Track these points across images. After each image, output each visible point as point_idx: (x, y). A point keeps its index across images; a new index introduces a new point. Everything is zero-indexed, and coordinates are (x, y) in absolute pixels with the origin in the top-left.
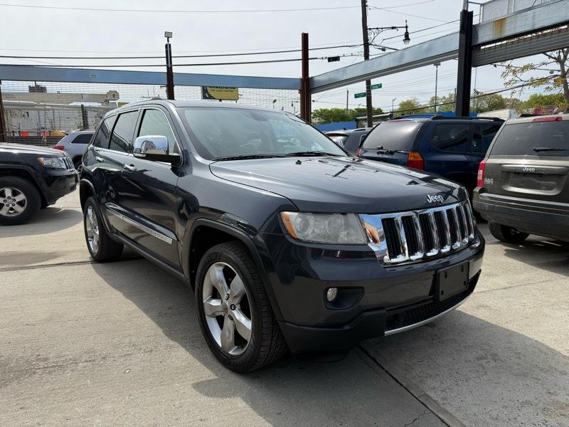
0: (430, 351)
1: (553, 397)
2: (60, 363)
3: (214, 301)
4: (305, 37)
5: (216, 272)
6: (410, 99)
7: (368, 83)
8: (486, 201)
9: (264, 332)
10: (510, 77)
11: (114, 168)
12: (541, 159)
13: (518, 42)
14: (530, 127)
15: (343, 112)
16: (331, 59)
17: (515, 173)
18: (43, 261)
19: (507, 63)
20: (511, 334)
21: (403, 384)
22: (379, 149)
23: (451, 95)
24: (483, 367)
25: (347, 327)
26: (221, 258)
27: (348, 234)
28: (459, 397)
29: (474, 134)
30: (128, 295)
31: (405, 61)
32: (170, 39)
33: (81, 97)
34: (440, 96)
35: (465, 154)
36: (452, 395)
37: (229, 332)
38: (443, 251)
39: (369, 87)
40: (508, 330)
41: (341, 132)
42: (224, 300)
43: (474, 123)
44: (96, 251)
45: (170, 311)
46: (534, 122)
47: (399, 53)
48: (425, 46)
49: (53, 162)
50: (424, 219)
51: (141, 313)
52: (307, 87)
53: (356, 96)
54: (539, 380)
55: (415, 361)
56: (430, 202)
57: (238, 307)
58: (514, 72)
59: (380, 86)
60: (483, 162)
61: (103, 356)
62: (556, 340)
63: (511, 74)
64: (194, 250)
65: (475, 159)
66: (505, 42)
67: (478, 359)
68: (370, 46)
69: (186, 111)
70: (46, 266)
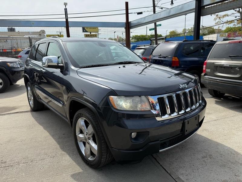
0: (181, 154)
1: (237, 178)
2: (11, 165)
3: (80, 135)
4: (127, 4)
5: (81, 122)
6: (174, 30)
7: (155, 24)
8: (207, 80)
9: (103, 152)
10: (218, 20)
11: (38, 69)
12: (232, 61)
13: (222, 4)
14: (227, 45)
15: (145, 36)
16: (139, 13)
17: (220, 67)
18: (9, 111)
19: (217, 14)
20: (218, 144)
21: (169, 172)
22: (159, 55)
23: (192, 28)
24: (205, 162)
25: (141, 150)
26: (83, 116)
27: (142, 106)
28: (194, 178)
29: (202, 48)
30: (45, 128)
31: (171, 14)
32: (66, 6)
33: (28, 33)
34: (187, 28)
35: (198, 57)
36: (191, 177)
37: (88, 150)
38: (187, 110)
39: (156, 26)
40: (216, 142)
41: (143, 47)
42: (85, 135)
43: (202, 43)
44: (33, 106)
45: (64, 136)
46: (229, 43)
47: (169, 10)
48: (180, 7)
49: (14, 65)
50: (178, 96)
51: (51, 137)
52: (128, 26)
53: (150, 30)
54: (231, 168)
55: (174, 159)
56: (181, 88)
57: (91, 138)
58: (220, 18)
59: (160, 25)
60: (205, 62)
61: (31, 160)
62: (238, 147)
63: (218, 19)
64: (71, 111)
65: (202, 59)
66: (216, 4)
67: (203, 158)
68: (156, 7)
69: (67, 43)
70: (10, 113)
